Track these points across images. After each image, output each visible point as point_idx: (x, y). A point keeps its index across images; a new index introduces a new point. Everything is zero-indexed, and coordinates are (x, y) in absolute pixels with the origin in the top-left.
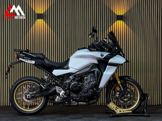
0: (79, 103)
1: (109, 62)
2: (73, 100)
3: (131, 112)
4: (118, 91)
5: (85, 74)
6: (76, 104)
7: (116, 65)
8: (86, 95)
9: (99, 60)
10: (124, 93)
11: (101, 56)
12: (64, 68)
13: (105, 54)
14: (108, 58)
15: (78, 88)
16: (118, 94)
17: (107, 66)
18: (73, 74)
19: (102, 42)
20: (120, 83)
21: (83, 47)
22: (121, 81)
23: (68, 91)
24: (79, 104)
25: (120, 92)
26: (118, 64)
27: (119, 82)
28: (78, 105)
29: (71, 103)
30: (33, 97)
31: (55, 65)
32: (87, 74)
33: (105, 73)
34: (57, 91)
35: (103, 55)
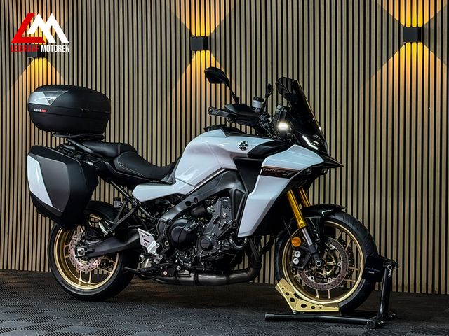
0: (200, 276)
1: (262, 166)
2: (183, 268)
3: (337, 309)
4: (297, 249)
5: (210, 198)
6: (192, 279)
7: (285, 173)
8: (208, 256)
9: (238, 160)
10: (315, 253)
11: (241, 148)
12: (163, 180)
13: (254, 142)
14: (260, 154)
15: (183, 237)
16: (299, 255)
17: (259, 176)
18: (185, 196)
19: (228, 111)
20: (304, 225)
21: (213, 124)
22: (306, 221)
23: (167, 244)
24: (199, 279)
25: (303, 250)
26: (291, 171)
27: (301, 222)
28: (197, 282)
29: (180, 277)
30: (91, 255)
31: (140, 174)
32: (213, 199)
33: (251, 196)
34: (142, 243)
35: (246, 145)
